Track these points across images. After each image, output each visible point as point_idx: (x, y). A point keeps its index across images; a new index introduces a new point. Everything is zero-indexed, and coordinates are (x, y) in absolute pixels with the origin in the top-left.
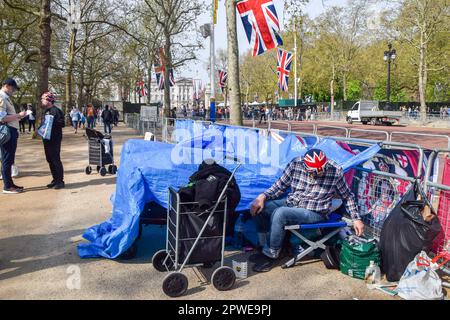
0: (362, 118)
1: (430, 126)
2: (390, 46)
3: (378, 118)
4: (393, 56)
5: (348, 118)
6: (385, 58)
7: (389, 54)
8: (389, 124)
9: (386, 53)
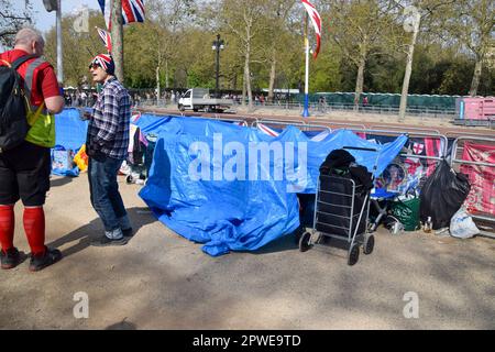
0: (194, 105)
1: (257, 113)
2: (219, 36)
3: (211, 106)
4: (222, 46)
5: (180, 105)
6: (214, 48)
7: (218, 44)
8: (220, 111)
9: (214, 43)
